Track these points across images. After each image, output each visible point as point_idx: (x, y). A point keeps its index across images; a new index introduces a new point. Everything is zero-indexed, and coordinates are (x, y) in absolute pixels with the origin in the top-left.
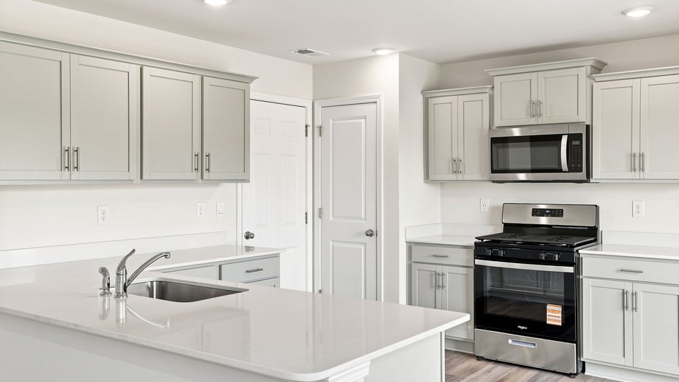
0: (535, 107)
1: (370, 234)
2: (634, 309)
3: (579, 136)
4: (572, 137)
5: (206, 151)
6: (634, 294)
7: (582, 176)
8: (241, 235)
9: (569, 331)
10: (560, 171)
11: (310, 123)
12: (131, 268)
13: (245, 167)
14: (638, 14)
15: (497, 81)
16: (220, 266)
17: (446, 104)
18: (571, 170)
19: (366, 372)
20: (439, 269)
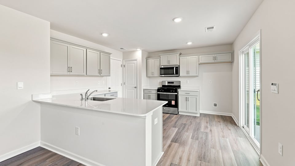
0: (169, 61)
1: (135, 88)
2: (188, 101)
3: (177, 67)
4: (176, 68)
5: (101, 69)
6: (188, 98)
7: (178, 75)
8: (108, 88)
9: (176, 106)
10: (174, 74)
11: (122, 64)
12: (88, 94)
13: (110, 73)
14: (190, 43)
15: (161, 56)
16: (105, 95)
17: (151, 61)
18: (176, 74)
19: (152, 114)
20: (150, 94)
